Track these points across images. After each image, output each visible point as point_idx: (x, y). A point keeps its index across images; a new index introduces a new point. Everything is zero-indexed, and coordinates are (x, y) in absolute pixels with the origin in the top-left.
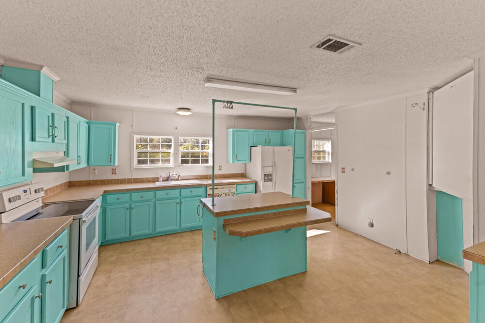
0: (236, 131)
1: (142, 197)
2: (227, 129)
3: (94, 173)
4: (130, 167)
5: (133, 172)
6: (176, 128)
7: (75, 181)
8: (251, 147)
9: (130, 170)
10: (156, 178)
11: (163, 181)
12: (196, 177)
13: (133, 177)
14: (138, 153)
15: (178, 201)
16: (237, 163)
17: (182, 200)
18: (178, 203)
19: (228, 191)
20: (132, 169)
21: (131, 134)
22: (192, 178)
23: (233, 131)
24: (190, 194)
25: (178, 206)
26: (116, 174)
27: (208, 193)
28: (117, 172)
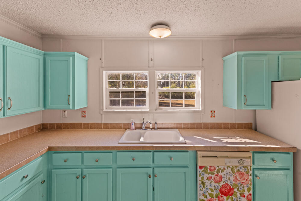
0: (245, 55)
1: (97, 161)
2: (223, 57)
3: (65, 115)
4: (100, 110)
5: (103, 116)
6: (152, 60)
7: (47, 124)
8: (272, 82)
9: (100, 113)
10: (128, 124)
11: (136, 128)
12: (179, 126)
13: (103, 122)
14: (110, 92)
15: (150, 171)
16: (244, 108)
17: (156, 170)
18: (150, 177)
19: (237, 164)
20: (101, 112)
21: (100, 69)
22: (173, 126)
23: (238, 55)
24: (168, 163)
25: (150, 180)
26: (85, 117)
27: (200, 164)
28: (86, 115)
